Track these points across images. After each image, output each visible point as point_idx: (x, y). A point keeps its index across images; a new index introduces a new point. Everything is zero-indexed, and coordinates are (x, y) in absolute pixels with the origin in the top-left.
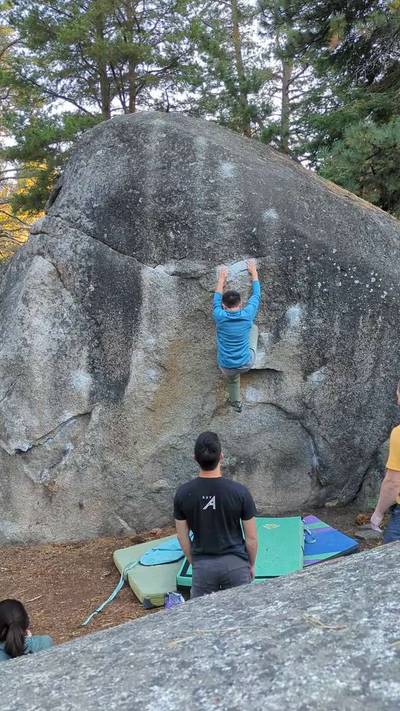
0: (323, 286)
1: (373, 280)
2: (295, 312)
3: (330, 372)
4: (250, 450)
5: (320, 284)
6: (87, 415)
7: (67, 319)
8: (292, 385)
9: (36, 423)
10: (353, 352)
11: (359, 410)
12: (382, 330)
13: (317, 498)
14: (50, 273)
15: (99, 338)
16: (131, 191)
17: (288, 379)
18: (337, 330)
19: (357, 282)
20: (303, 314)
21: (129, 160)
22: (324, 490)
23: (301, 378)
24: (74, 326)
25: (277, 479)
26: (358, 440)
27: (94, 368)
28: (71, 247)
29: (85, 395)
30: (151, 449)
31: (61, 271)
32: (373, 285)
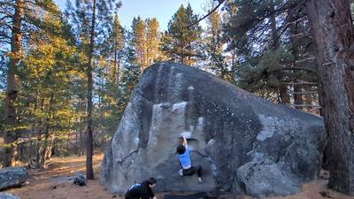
0: (210, 111)
1: (228, 109)
2: (201, 119)
3: (215, 141)
6: (137, 151)
7: (134, 121)
8: (202, 145)
9: (123, 153)
11: (229, 155)
13: (217, 187)
14: (131, 107)
15: (142, 127)
16: (153, 82)
17: (200, 143)
19: (222, 110)
20: (204, 120)
21: (153, 74)
22: (219, 185)
23: (205, 143)
24: (136, 123)
27: (140, 136)
28: (137, 99)
29: (137, 145)
30: (156, 165)
31: (134, 106)
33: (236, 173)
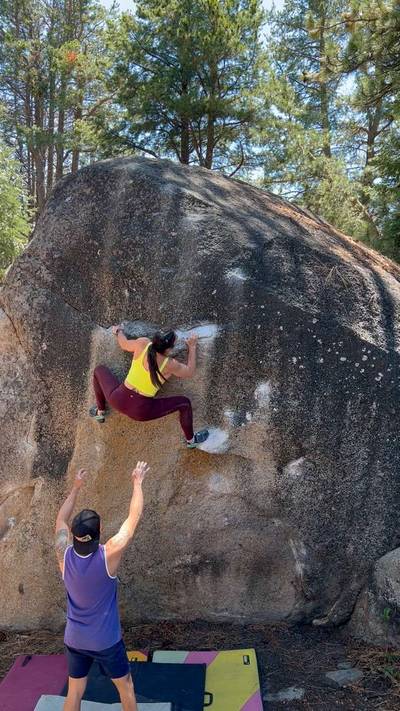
0: (299, 362)
1: (365, 358)
3: (310, 465)
4: (217, 547)
5: (295, 360)
6: (30, 490)
7: (19, 380)
8: (264, 475)
10: (339, 442)
12: (378, 419)
13: (302, 613)
14: (6, 327)
15: (48, 403)
16: (91, 241)
17: (258, 470)
18: (318, 416)
19: (343, 359)
20: (275, 393)
21: (93, 208)
22: (311, 604)
23: (275, 469)
24: (26, 386)
25: (251, 585)
26: (351, 549)
27: (41, 436)
28: (28, 300)
29: (29, 466)
31: (16, 326)
32: (364, 365)
33: (371, 570)
